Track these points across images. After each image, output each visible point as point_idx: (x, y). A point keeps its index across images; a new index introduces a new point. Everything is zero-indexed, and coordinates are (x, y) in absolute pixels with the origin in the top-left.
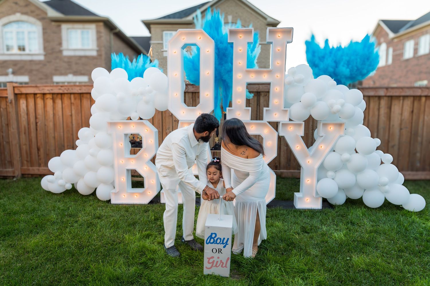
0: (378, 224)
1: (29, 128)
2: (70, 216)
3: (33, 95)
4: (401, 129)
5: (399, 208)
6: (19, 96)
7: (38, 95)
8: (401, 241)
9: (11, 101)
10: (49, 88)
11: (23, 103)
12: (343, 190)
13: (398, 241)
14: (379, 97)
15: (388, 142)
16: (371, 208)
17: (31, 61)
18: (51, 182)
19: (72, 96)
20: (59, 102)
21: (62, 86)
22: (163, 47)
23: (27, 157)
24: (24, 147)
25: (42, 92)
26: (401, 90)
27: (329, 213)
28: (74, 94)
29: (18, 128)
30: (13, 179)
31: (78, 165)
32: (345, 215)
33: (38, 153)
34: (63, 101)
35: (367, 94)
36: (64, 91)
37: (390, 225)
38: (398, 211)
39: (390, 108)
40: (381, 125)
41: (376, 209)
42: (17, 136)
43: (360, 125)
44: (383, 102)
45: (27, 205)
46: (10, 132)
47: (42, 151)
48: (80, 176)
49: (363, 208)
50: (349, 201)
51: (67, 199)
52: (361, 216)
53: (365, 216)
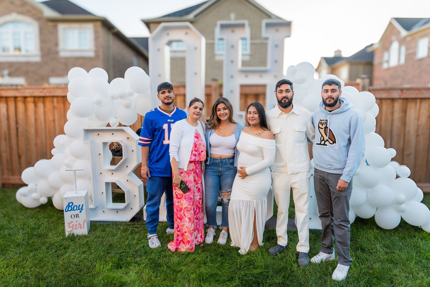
0: (393, 251)
1: (9, 134)
2: (39, 236)
3: (13, 99)
4: (418, 136)
5: (418, 229)
7: (19, 99)
8: (421, 274)
10: (31, 91)
11: (2, 107)
12: (352, 208)
13: (417, 273)
14: (393, 100)
15: (404, 150)
16: (384, 229)
17: (28, 63)
18: (25, 195)
19: (55, 99)
20: (41, 105)
23: (8, 165)
24: (4, 155)
25: (23, 95)
26: (417, 92)
28: (57, 97)
31: (53, 177)
32: (353, 237)
33: (19, 161)
34: (45, 104)
35: (379, 96)
36: (45, 94)
37: (408, 252)
38: (416, 233)
39: (405, 112)
40: (396, 131)
41: (390, 230)
43: (372, 132)
44: (397, 106)
47: (23, 159)
48: (56, 189)
49: (375, 230)
50: (359, 221)
51: (40, 215)
52: (373, 239)
53: (378, 240)
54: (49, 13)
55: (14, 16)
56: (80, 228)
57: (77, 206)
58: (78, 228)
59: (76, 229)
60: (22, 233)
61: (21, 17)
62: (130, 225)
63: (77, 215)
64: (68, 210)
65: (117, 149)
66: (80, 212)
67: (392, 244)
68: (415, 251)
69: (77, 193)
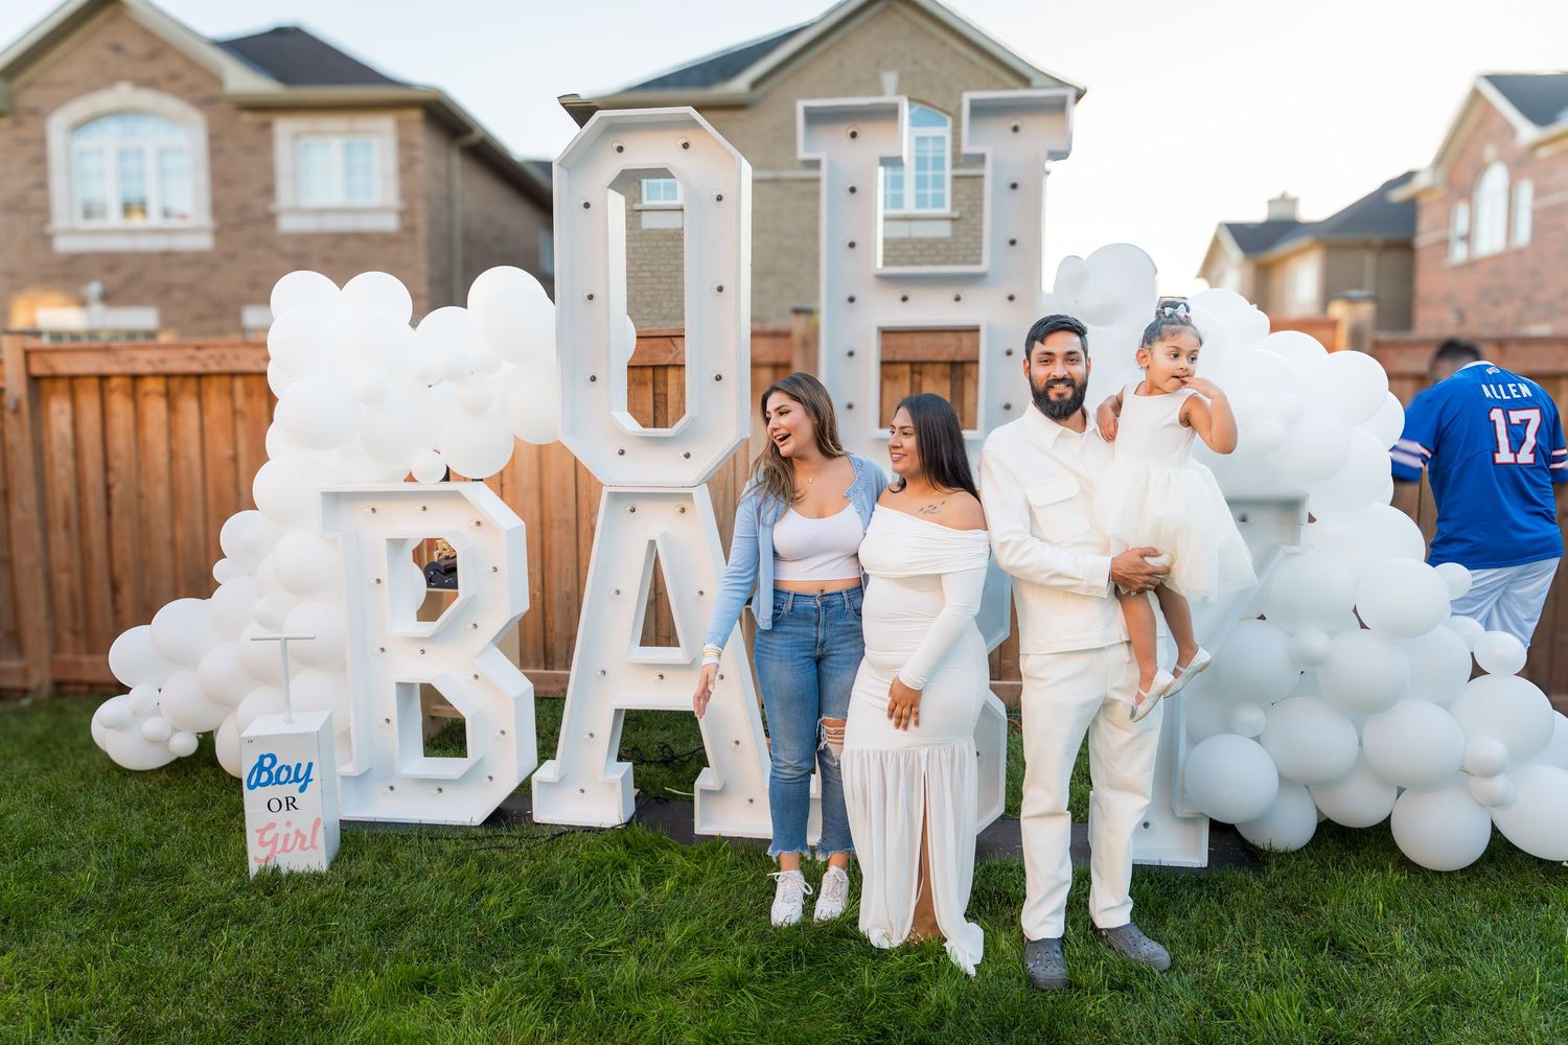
0: (1457, 954)
1: (81, 507)
2: (157, 873)
3: (95, 382)
5: (1557, 872)
6: (46, 385)
7: (115, 382)
9: (18, 403)
10: (155, 355)
11: (59, 411)
12: (1307, 787)
16: (1426, 869)
17: (167, 256)
18: (118, 726)
19: (239, 383)
20: (189, 406)
21: (198, 348)
22: (640, 193)
23: (75, 617)
24: (63, 580)
25: (129, 369)
27: (1237, 894)
28: (244, 375)
29: (43, 504)
30: (18, 700)
31: (218, 660)
32: (1306, 900)
33: (114, 601)
34: (204, 400)
36: (205, 365)
37: (1513, 961)
41: (1450, 874)
42: (37, 536)
43: (1378, 504)
45: (12, 817)
46: (14, 523)
47: (127, 593)
48: (228, 705)
49: (1391, 871)
50: (1332, 836)
51: (171, 797)
52: (1381, 908)
53: (1400, 909)
54: (242, 80)
55: (123, 94)
56: (302, 848)
57: (289, 768)
58: (293, 848)
59: (284, 849)
60: (98, 863)
61: (146, 98)
62: (483, 839)
63: (290, 801)
64: (258, 783)
65: (448, 562)
66: (302, 789)
67: (1453, 927)
68: (1543, 959)
69: (291, 721)
